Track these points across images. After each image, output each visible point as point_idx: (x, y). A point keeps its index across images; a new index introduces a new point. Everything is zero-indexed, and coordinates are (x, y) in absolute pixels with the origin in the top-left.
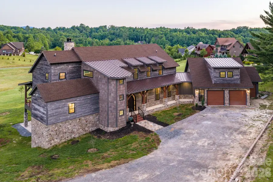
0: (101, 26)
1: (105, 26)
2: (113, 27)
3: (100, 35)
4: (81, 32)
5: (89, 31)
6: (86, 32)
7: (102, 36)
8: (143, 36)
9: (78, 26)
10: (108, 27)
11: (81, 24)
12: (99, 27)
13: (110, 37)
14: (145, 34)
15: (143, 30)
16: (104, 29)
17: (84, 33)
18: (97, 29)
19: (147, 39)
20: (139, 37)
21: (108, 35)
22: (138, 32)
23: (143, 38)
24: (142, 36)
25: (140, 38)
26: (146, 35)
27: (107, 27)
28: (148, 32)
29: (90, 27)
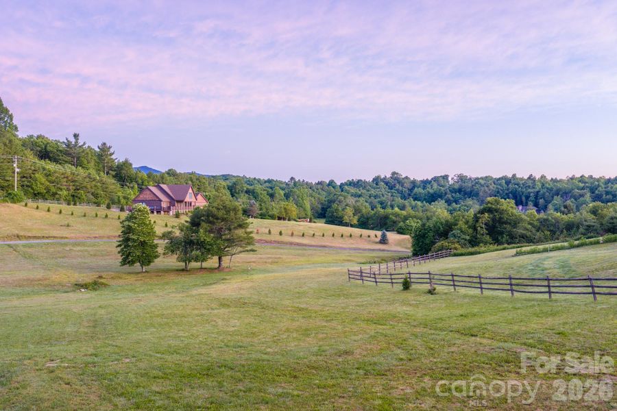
0: (435, 177)
1: (445, 177)
2: (462, 178)
3: (429, 192)
4: (392, 189)
5: (408, 185)
6: (401, 188)
7: (432, 195)
8: (531, 195)
9: (388, 177)
10: (452, 179)
11: (394, 173)
12: (432, 179)
13: (450, 196)
14: (537, 190)
15: (531, 181)
16: (442, 182)
17: (397, 190)
18: (425, 183)
19: (541, 201)
20: (521, 197)
21: (446, 193)
22: (518, 185)
23: (532, 198)
24: (529, 193)
25: (524, 198)
26: (538, 192)
27: (450, 179)
28: (543, 185)
29: (412, 179)
